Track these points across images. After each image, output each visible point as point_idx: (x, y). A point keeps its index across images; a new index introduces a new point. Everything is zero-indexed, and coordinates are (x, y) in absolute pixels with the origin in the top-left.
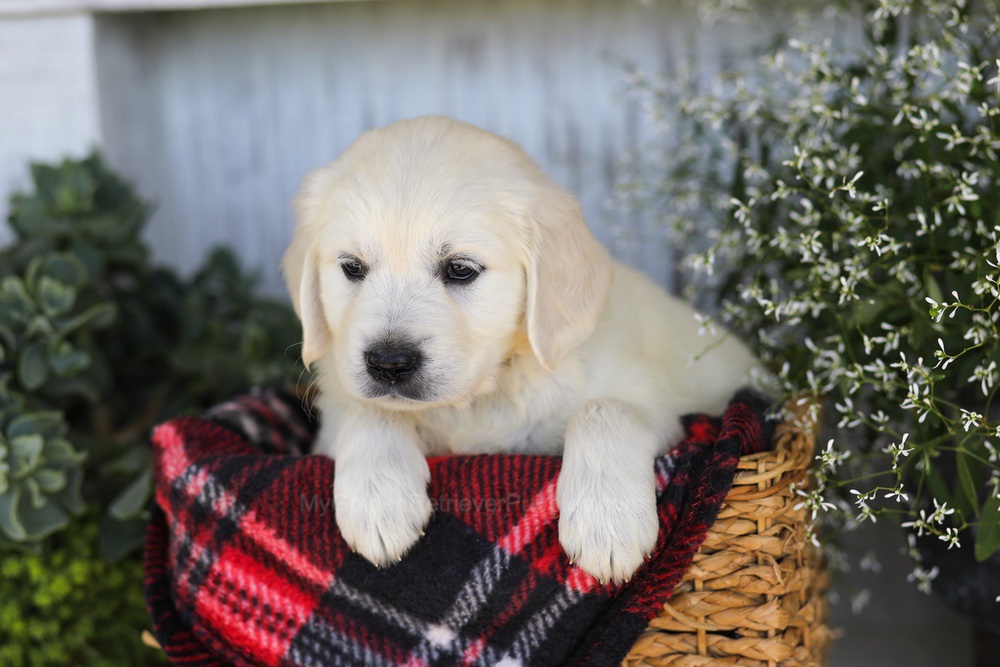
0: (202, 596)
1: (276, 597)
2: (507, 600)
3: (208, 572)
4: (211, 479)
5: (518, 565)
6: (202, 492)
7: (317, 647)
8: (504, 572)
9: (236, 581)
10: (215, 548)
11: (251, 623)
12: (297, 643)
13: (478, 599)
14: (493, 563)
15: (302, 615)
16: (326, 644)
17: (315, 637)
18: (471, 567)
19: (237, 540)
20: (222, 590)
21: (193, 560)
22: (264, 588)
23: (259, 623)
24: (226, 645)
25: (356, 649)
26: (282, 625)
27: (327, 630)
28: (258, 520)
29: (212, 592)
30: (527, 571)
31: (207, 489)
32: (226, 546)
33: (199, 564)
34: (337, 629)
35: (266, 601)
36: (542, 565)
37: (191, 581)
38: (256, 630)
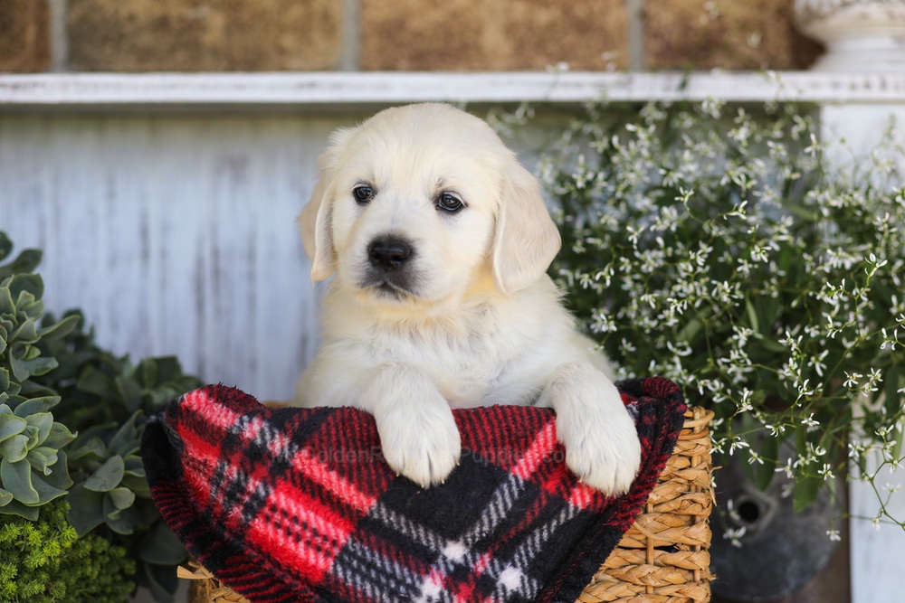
0: (258, 524)
1: (322, 522)
2: (523, 514)
3: (264, 502)
4: (265, 425)
5: (531, 488)
6: (258, 436)
7: (355, 563)
8: (521, 492)
9: (290, 509)
10: (270, 481)
11: (302, 544)
12: (339, 559)
13: (499, 515)
14: (510, 487)
15: (343, 537)
16: (362, 560)
17: (353, 555)
18: (493, 490)
19: (289, 475)
20: (277, 517)
21: (249, 493)
22: (312, 515)
23: (308, 544)
24: (278, 565)
25: (387, 563)
26: (328, 545)
27: (362, 549)
28: (311, 455)
29: (267, 519)
30: (539, 491)
31: (262, 432)
32: (279, 479)
33: (255, 496)
34: (371, 549)
35: (314, 525)
36: (551, 486)
37: (245, 512)
38: (306, 549)
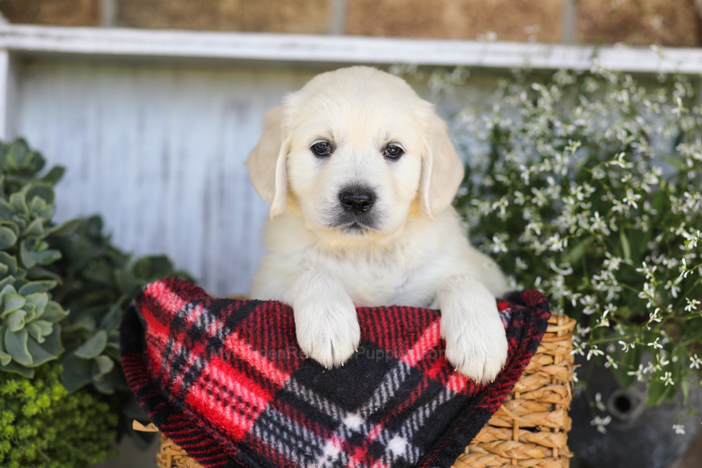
0: (195, 390)
1: (246, 392)
2: (408, 395)
3: (200, 373)
4: (205, 311)
5: (416, 373)
6: (199, 320)
7: (271, 426)
8: (407, 376)
9: (220, 380)
10: (206, 356)
11: (228, 408)
12: (258, 422)
13: (388, 394)
14: (399, 371)
15: (262, 405)
16: (277, 424)
17: (270, 419)
18: (385, 373)
19: (222, 352)
20: (210, 385)
21: (189, 365)
22: (238, 385)
23: (233, 408)
24: (209, 424)
25: (297, 428)
26: (249, 410)
27: (277, 415)
28: (240, 338)
29: (202, 387)
30: (422, 377)
31: (202, 317)
32: (213, 355)
33: (193, 368)
34: (285, 415)
35: (239, 394)
36: (432, 373)
37: (185, 380)
38: (231, 412)
